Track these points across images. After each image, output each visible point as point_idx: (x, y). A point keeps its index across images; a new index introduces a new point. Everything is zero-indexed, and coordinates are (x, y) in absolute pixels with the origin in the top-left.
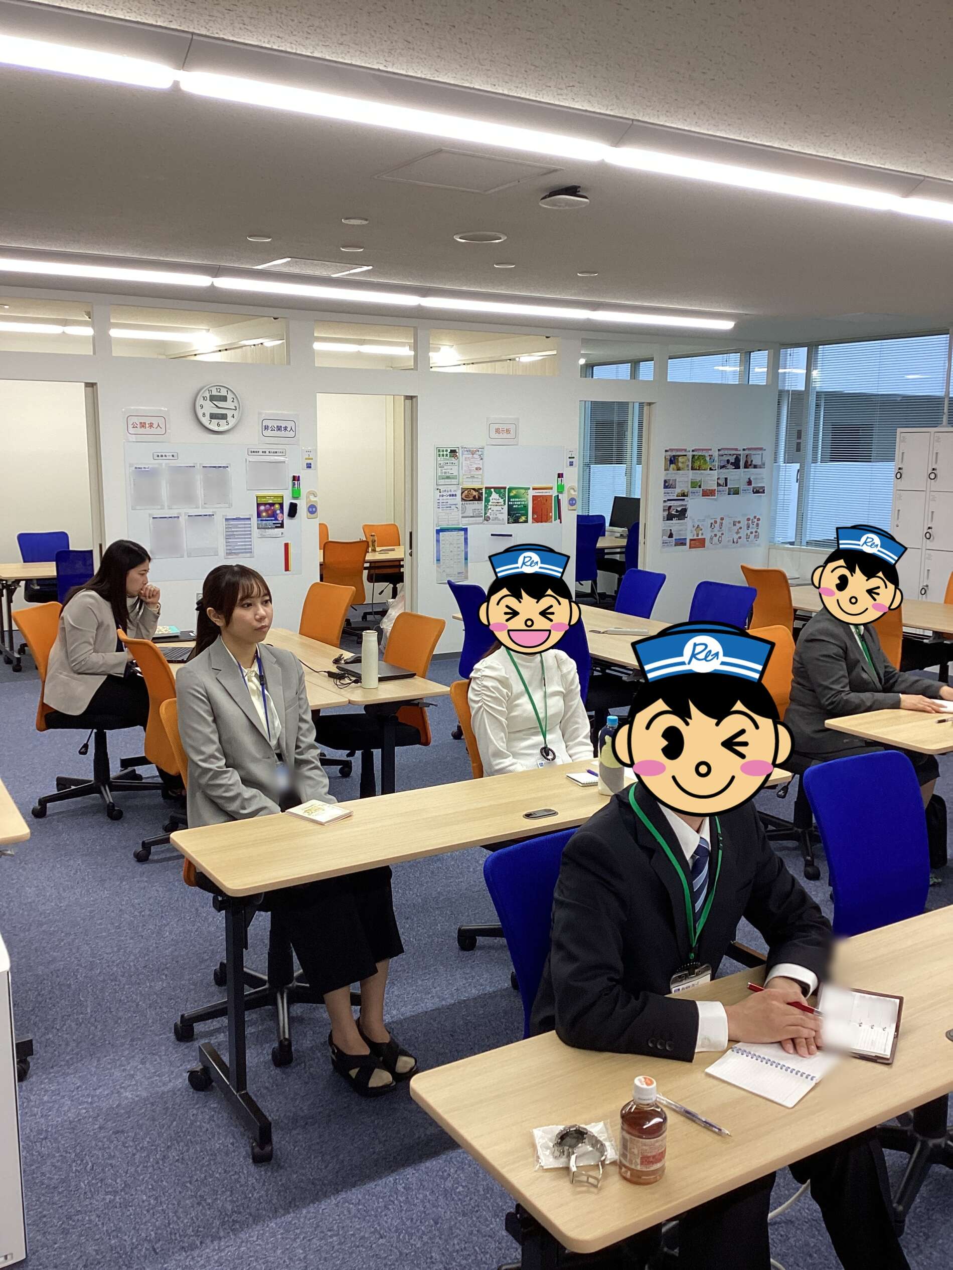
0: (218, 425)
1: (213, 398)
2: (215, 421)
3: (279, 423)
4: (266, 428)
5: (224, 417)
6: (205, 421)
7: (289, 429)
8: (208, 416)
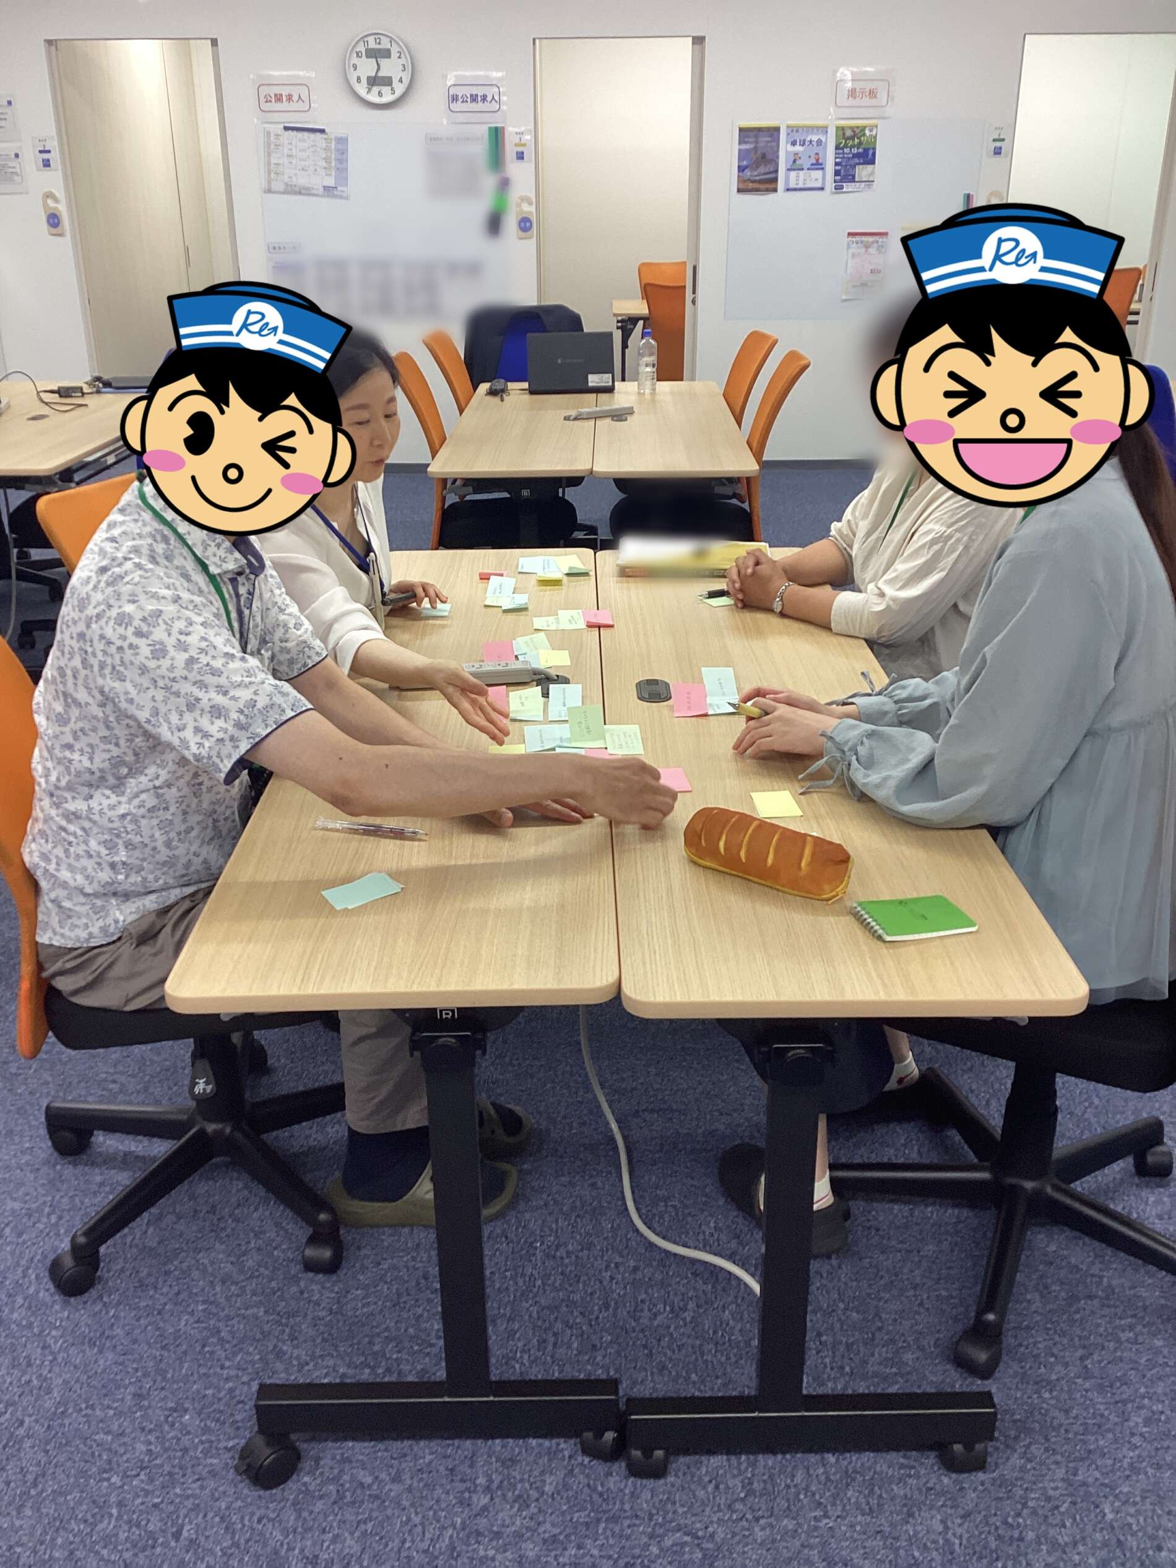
0: (380, 94)
1: (372, 54)
2: (376, 89)
3: (475, 91)
4: (455, 98)
5: (387, 81)
6: (362, 90)
7: (489, 98)
8: (364, 81)
